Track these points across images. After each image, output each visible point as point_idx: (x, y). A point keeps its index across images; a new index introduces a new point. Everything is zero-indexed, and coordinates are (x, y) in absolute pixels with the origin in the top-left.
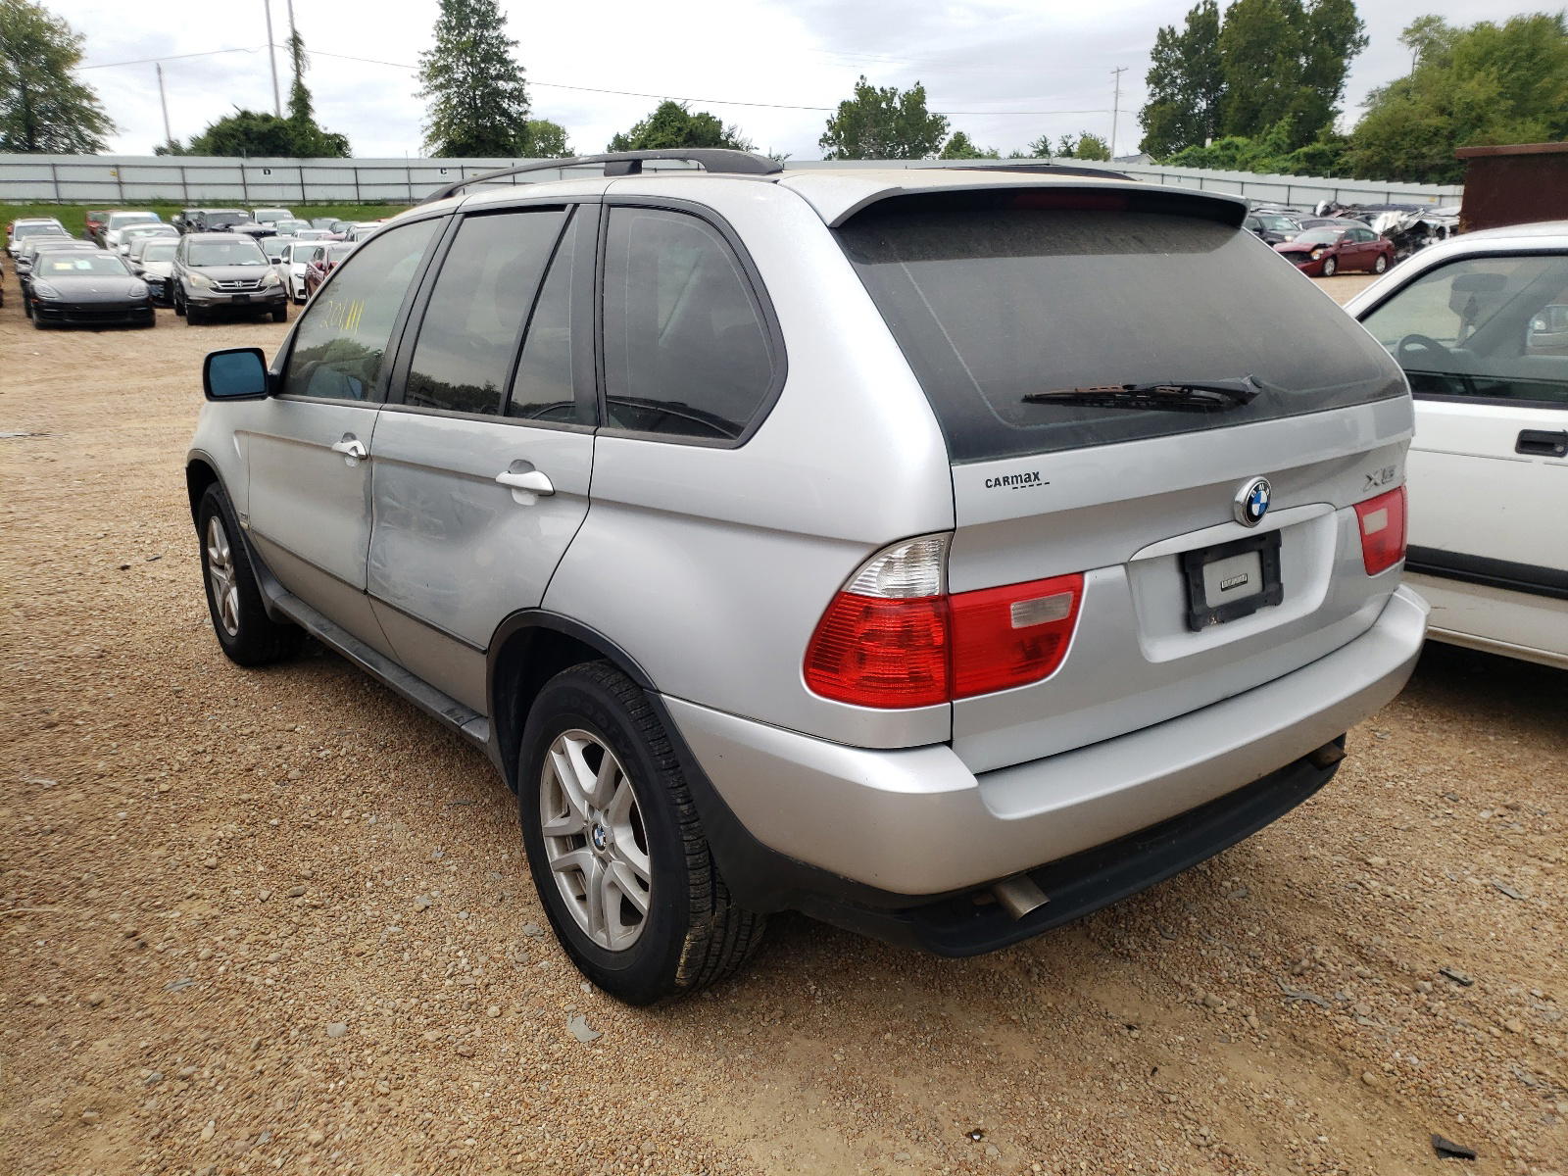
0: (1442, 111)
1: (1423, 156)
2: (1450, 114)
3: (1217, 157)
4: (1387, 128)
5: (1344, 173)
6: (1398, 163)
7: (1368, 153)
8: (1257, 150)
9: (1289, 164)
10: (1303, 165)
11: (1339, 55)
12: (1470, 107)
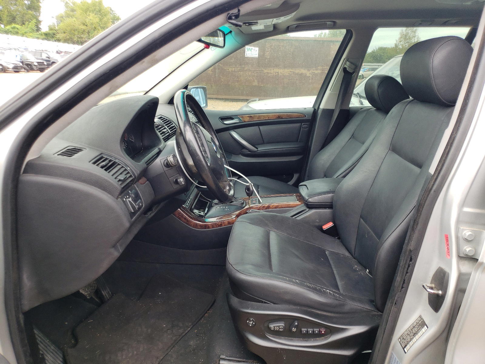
0: (84, 24)
1: (82, 38)
2: (86, 26)
3: (11, 31)
4: (69, 28)
5: (59, 40)
6: (75, 39)
7: (65, 35)
8: (26, 30)
9: (39, 36)
10: (44, 37)
11: (38, 2)
12: (92, 24)
